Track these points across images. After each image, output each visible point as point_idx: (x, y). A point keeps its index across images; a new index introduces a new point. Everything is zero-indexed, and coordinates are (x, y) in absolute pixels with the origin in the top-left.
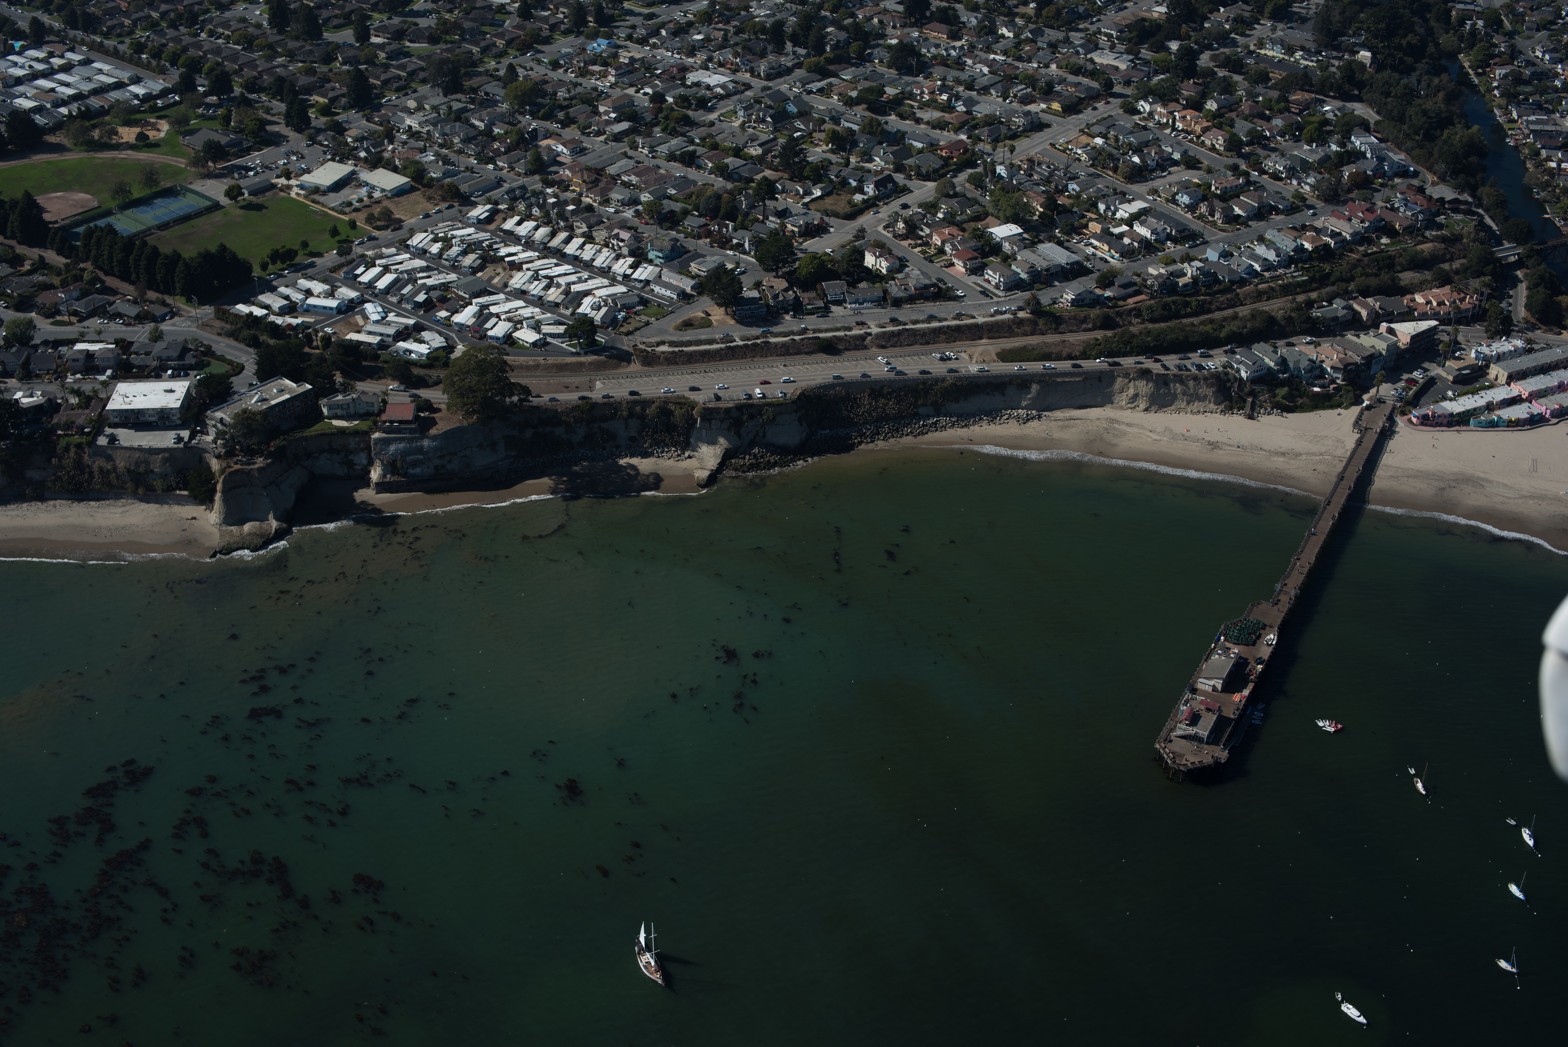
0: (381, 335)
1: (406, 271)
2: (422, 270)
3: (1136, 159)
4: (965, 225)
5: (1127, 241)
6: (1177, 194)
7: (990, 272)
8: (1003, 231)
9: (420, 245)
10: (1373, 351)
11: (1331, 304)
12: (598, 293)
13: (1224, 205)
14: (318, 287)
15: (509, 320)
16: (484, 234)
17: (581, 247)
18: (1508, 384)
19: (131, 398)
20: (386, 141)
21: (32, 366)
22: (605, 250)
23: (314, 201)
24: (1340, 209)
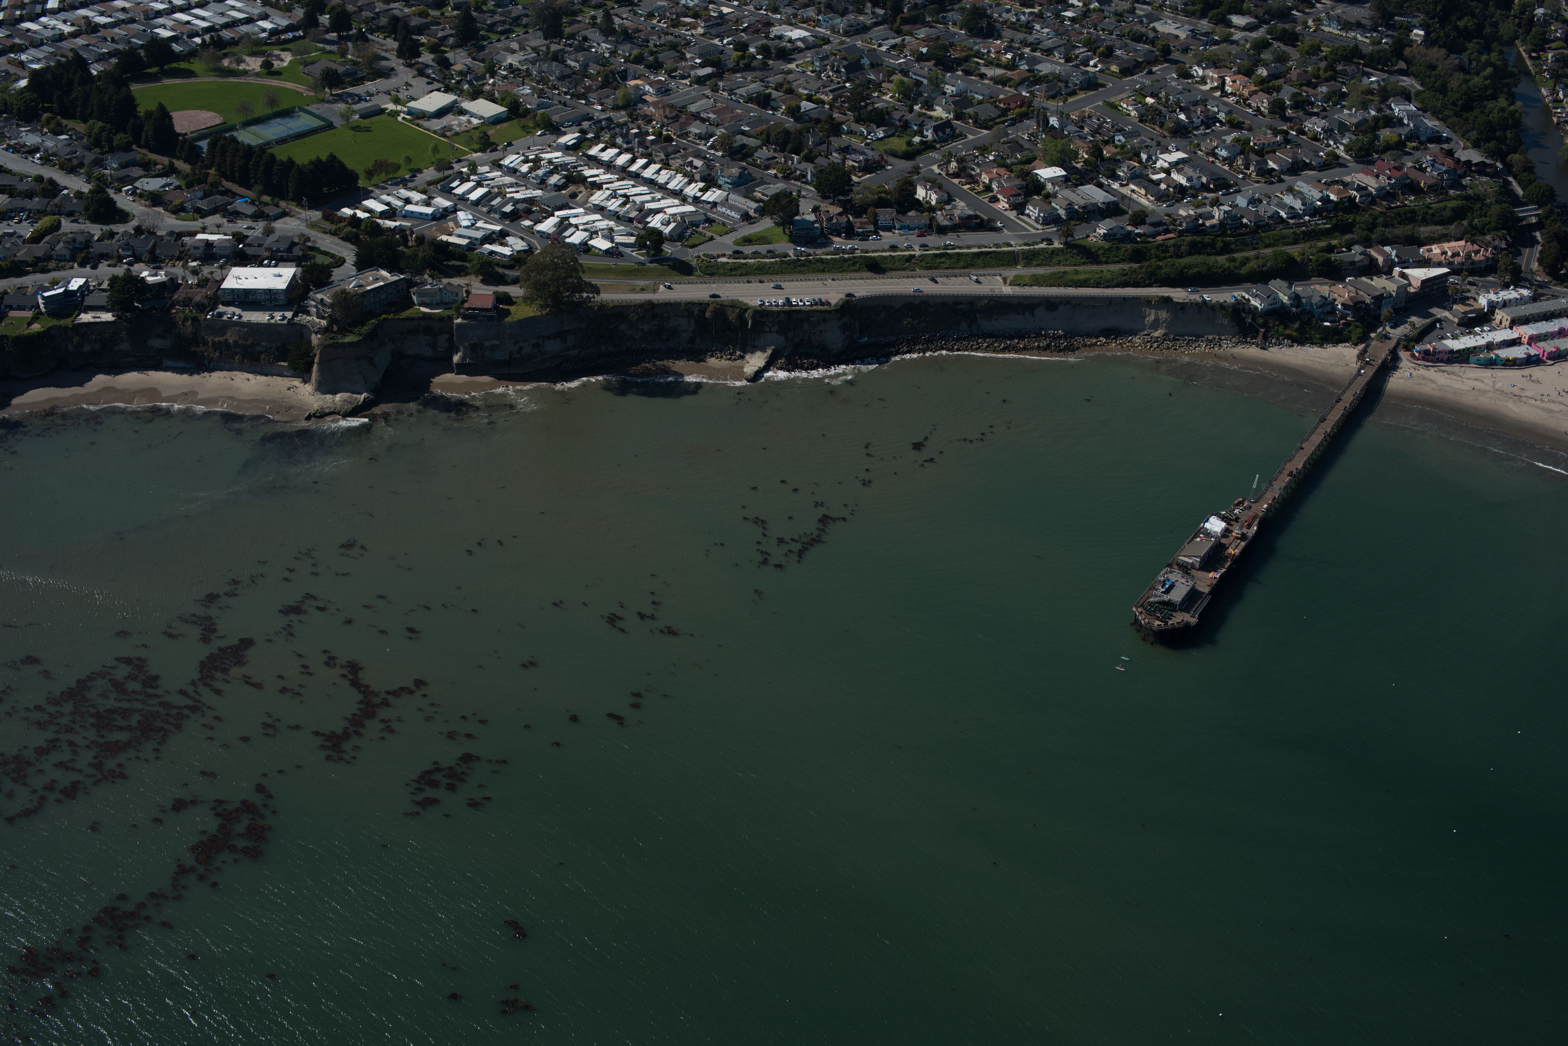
0: (470, 238)
1: (497, 186)
2: (511, 185)
3: (1182, 117)
4: (1013, 167)
5: (1163, 186)
6: (1217, 147)
7: (1031, 208)
8: (1047, 173)
9: (511, 165)
10: (1383, 291)
11: (1350, 250)
12: (670, 211)
13: (1259, 158)
14: (416, 196)
15: (585, 230)
16: (570, 158)
17: (658, 172)
18: (1511, 328)
19: (243, 279)
20: (488, 75)
21: (158, 252)
22: (679, 176)
23: (418, 125)
24: (1370, 167)
